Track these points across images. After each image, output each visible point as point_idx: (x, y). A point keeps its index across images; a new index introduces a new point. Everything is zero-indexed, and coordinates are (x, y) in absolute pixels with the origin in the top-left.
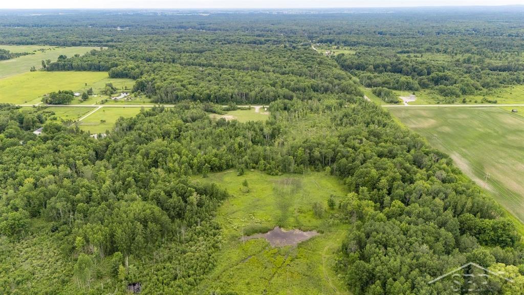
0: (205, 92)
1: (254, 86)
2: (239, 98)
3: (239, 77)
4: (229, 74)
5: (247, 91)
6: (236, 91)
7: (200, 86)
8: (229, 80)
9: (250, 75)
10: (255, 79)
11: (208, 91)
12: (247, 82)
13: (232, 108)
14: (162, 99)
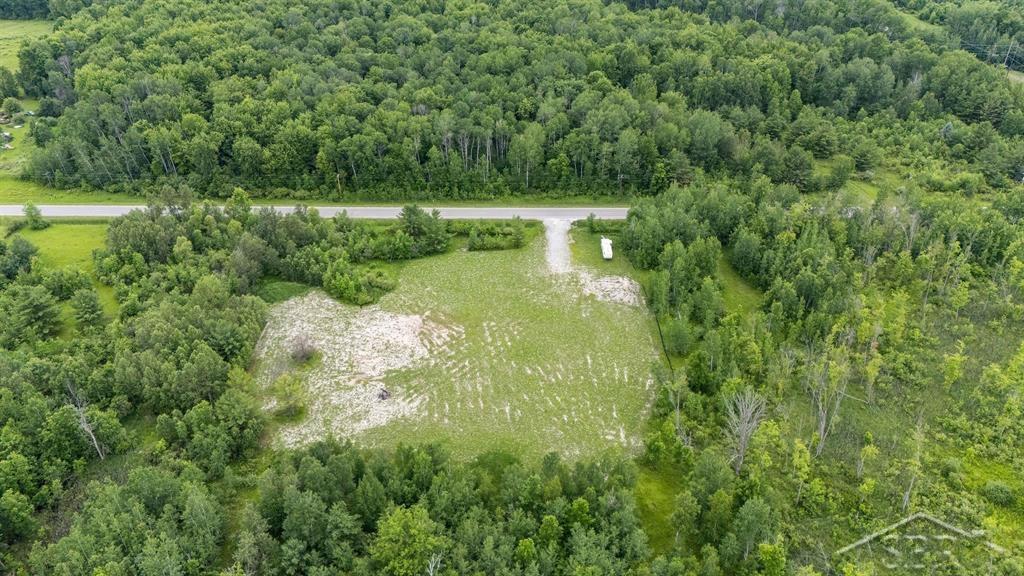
0: (289, 128)
1: (532, 82)
2: (456, 161)
3: (464, 25)
4: (424, 10)
5: (501, 123)
6: (446, 119)
7: (276, 84)
8: (417, 42)
9: (510, 15)
10: (531, 36)
11: (301, 126)
12: (500, 60)
13: (423, 241)
14: (73, 166)
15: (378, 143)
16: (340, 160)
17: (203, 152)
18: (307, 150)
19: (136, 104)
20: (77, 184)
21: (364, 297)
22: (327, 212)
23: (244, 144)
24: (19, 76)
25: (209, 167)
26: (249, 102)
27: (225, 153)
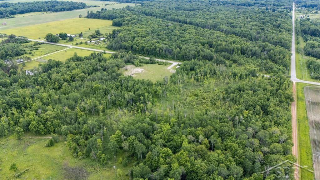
2: (163, 52)
13: (151, 62)
14: (112, 46)
15: (153, 48)
16: (147, 50)
17: (129, 46)
18: (143, 48)
19: (123, 39)
20: (112, 49)
21: (138, 66)
22: (141, 57)
23: (135, 46)
24: (112, 35)
25: (129, 49)
26: (139, 41)
27: (132, 47)
